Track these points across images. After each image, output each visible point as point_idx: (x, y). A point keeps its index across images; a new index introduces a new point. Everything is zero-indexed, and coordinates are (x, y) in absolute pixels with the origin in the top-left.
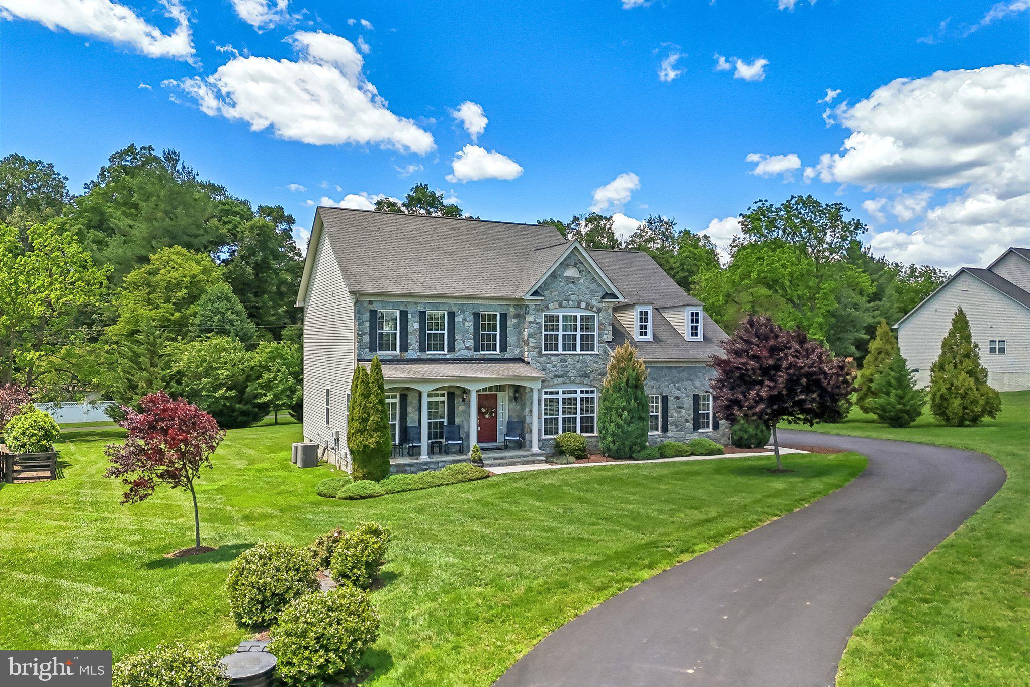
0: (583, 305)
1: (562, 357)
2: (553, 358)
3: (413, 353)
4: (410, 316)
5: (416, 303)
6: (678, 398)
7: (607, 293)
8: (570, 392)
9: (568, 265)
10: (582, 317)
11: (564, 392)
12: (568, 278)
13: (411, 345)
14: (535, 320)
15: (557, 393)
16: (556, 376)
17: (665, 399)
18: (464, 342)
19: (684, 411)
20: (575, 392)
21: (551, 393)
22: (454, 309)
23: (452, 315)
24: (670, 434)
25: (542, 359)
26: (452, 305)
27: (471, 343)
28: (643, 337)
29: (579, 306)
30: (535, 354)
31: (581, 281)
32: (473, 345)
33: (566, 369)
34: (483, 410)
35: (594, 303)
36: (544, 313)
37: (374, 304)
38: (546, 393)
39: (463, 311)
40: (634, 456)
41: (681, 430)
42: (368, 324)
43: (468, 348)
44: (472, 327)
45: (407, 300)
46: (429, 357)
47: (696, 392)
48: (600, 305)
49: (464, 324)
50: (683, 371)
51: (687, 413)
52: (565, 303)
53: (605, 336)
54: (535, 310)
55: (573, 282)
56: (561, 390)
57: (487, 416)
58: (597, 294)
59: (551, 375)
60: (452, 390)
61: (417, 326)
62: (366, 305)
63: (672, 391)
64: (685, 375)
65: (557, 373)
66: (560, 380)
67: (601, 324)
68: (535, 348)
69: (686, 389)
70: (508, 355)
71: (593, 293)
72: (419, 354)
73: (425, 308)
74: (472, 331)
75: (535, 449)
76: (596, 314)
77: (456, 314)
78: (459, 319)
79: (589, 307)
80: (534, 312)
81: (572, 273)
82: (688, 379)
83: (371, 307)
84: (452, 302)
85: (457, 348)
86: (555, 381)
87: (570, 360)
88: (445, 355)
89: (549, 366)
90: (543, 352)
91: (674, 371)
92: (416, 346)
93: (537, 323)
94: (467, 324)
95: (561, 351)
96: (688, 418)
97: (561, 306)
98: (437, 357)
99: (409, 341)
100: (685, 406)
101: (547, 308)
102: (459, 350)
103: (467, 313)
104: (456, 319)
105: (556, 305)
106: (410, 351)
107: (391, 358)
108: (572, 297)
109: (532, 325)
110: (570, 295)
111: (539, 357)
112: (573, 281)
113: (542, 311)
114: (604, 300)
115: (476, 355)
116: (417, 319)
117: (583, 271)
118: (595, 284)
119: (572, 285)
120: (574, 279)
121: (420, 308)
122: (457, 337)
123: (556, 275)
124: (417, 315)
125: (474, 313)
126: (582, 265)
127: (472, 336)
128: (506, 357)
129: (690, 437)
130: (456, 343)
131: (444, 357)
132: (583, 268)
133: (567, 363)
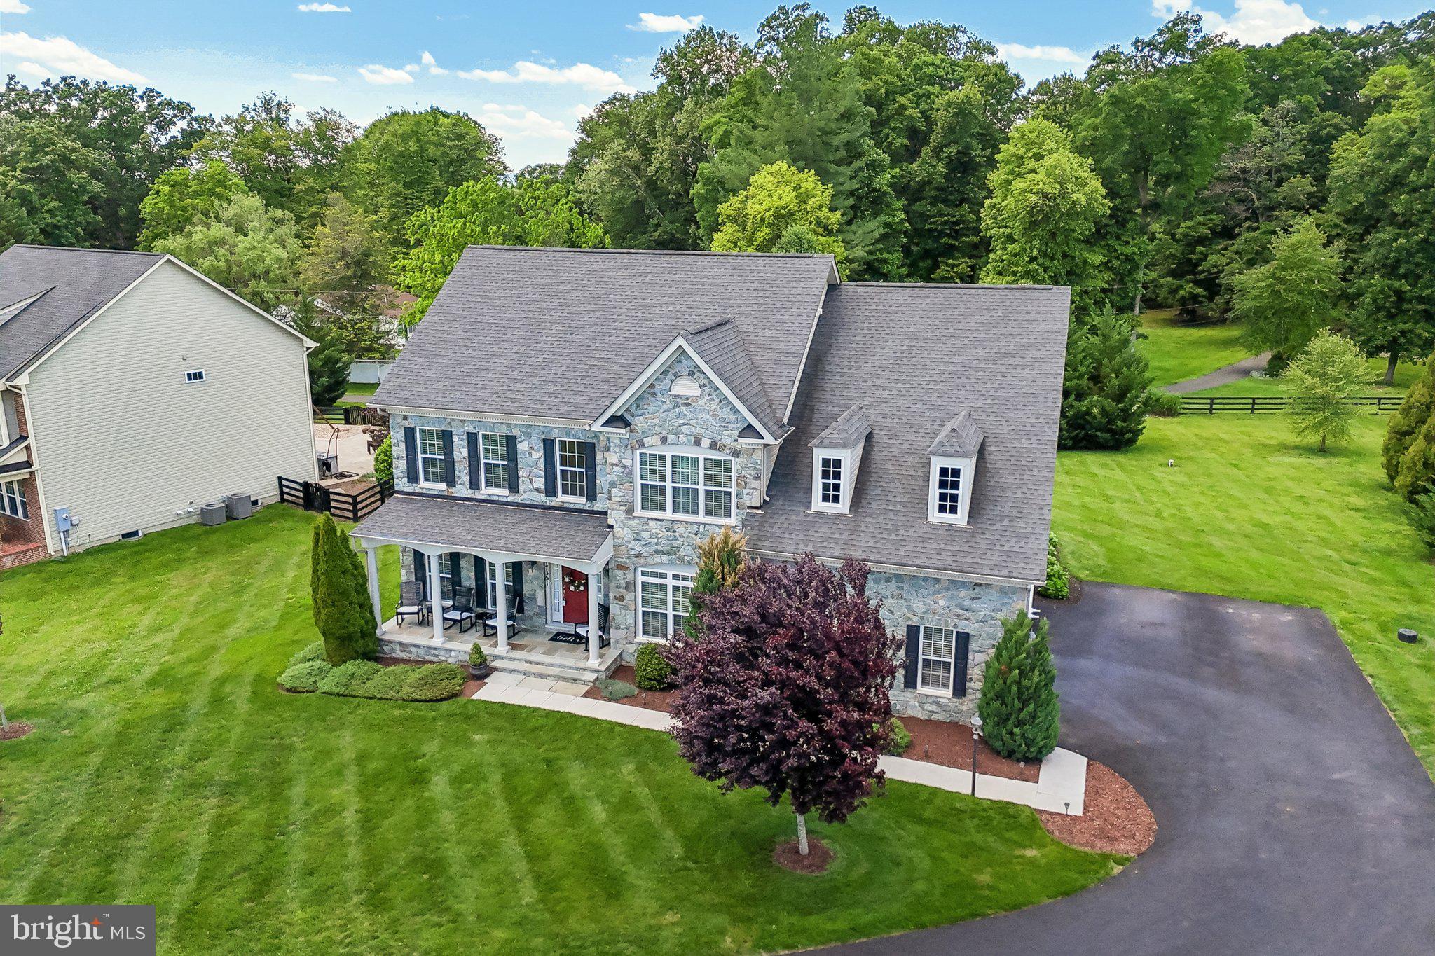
0: (706, 443)
1: (671, 523)
2: (651, 523)
3: (462, 489)
4: (455, 438)
5: (463, 421)
7: (749, 426)
8: (684, 579)
9: (677, 376)
10: (707, 462)
11: (675, 577)
12: (676, 397)
13: (459, 477)
14: (620, 461)
15: (664, 576)
16: (657, 552)
18: (531, 480)
21: (654, 575)
22: (516, 432)
23: (512, 440)
25: (636, 523)
26: (512, 427)
27: (540, 483)
28: (831, 504)
29: (697, 442)
30: (622, 515)
31: (702, 402)
32: (543, 487)
33: (676, 543)
34: (567, 579)
35: (727, 440)
36: (637, 452)
37: (410, 420)
38: (644, 574)
39: (529, 436)
42: (403, 445)
43: (537, 490)
44: (542, 460)
45: (451, 416)
46: (483, 497)
47: (915, 621)
48: (737, 445)
49: (530, 454)
50: (888, 580)
52: (671, 438)
53: (746, 498)
54: (620, 446)
55: (687, 404)
56: (670, 574)
57: (572, 589)
58: (731, 426)
59: (650, 549)
61: (465, 452)
62: (400, 419)
64: (891, 587)
65: (659, 547)
66: (665, 558)
67: (739, 477)
68: (621, 504)
69: (892, 612)
70: (598, 506)
71: (723, 425)
72: (470, 491)
73: (474, 428)
74: (541, 466)
75: (591, 662)
76: (732, 459)
77: (520, 440)
78: (522, 446)
79: (717, 446)
80: (617, 449)
81: (686, 388)
82: (898, 597)
83: (406, 423)
84: (512, 421)
85: (521, 487)
86: (657, 559)
87: (681, 530)
88: (506, 496)
89: (644, 534)
90: (638, 512)
92: (466, 479)
93: (623, 467)
94: (535, 455)
95: (669, 513)
97: (664, 441)
98: (495, 498)
99: (457, 473)
101: (643, 443)
102: (525, 492)
103: (534, 439)
104: (519, 446)
105: (656, 440)
106: (458, 486)
107: (435, 492)
108: (684, 428)
109: (616, 468)
110: (680, 425)
111: (629, 519)
112: (687, 402)
113: (634, 448)
114: (743, 438)
115: (549, 501)
116: (465, 443)
117: (705, 385)
118: (728, 409)
119: (683, 408)
120: (687, 399)
121: (470, 429)
122: (520, 474)
123: (655, 390)
124: (465, 437)
125: (544, 440)
126: (703, 376)
127: (543, 474)
128: (595, 509)
129: (902, 699)
130: (520, 480)
131: (505, 499)
132: (705, 381)
133: (676, 534)
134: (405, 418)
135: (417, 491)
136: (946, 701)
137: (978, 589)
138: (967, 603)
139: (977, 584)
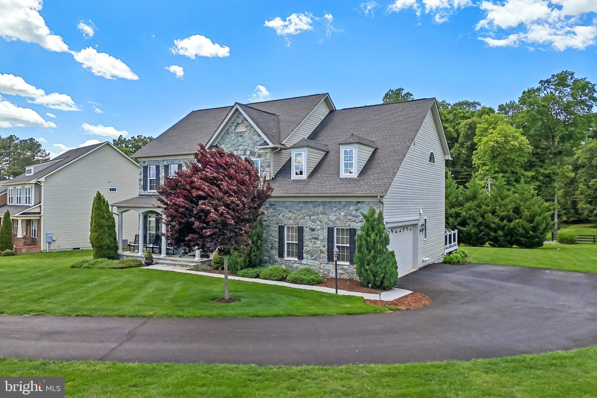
0: (248, 153)
4: (160, 168)
5: (164, 160)
6: (313, 230)
7: (265, 142)
9: (237, 124)
12: (237, 133)
17: (300, 230)
19: (318, 242)
22: (182, 162)
23: (180, 166)
24: (304, 261)
28: (299, 176)
29: (245, 153)
31: (246, 134)
35: (256, 150)
37: (146, 163)
41: (315, 259)
42: (143, 174)
45: (159, 159)
47: (331, 225)
48: (260, 152)
50: (319, 205)
51: (322, 245)
55: (241, 136)
58: (257, 143)
61: (163, 174)
62: (142, 163)
63: (307, 223)
64: (320, 209)
67: (261, 167)
69: (321, 222)
71: (254, 143)
73: (167, 163)
75: (196, 258)
76: (257, 159)
77: (183, 166)
79: (251, 154)
81: (241, 129)
82: (323, 213)
83: (144, 165)
84: (180, 158)
91: (310, 206)
96: (323, 249)
99: (160, 184)
100: (320, 238)
107: (152, 194)
108: (240, 147)
116: (164, 170)
117: (248, 126)
118: (256, 136)
119: (240, 138)
120: (241, 133)
121: (165, 163)
123: (229, 132)
124: (164, 167)
126: (247, 122)
129: (327, 268)
132: (248, 124)
134: (144, 162)
135: (146, 194)
136: (347, 267)
137: (359, 205)
138: (354, 213)
139: (358, 202)
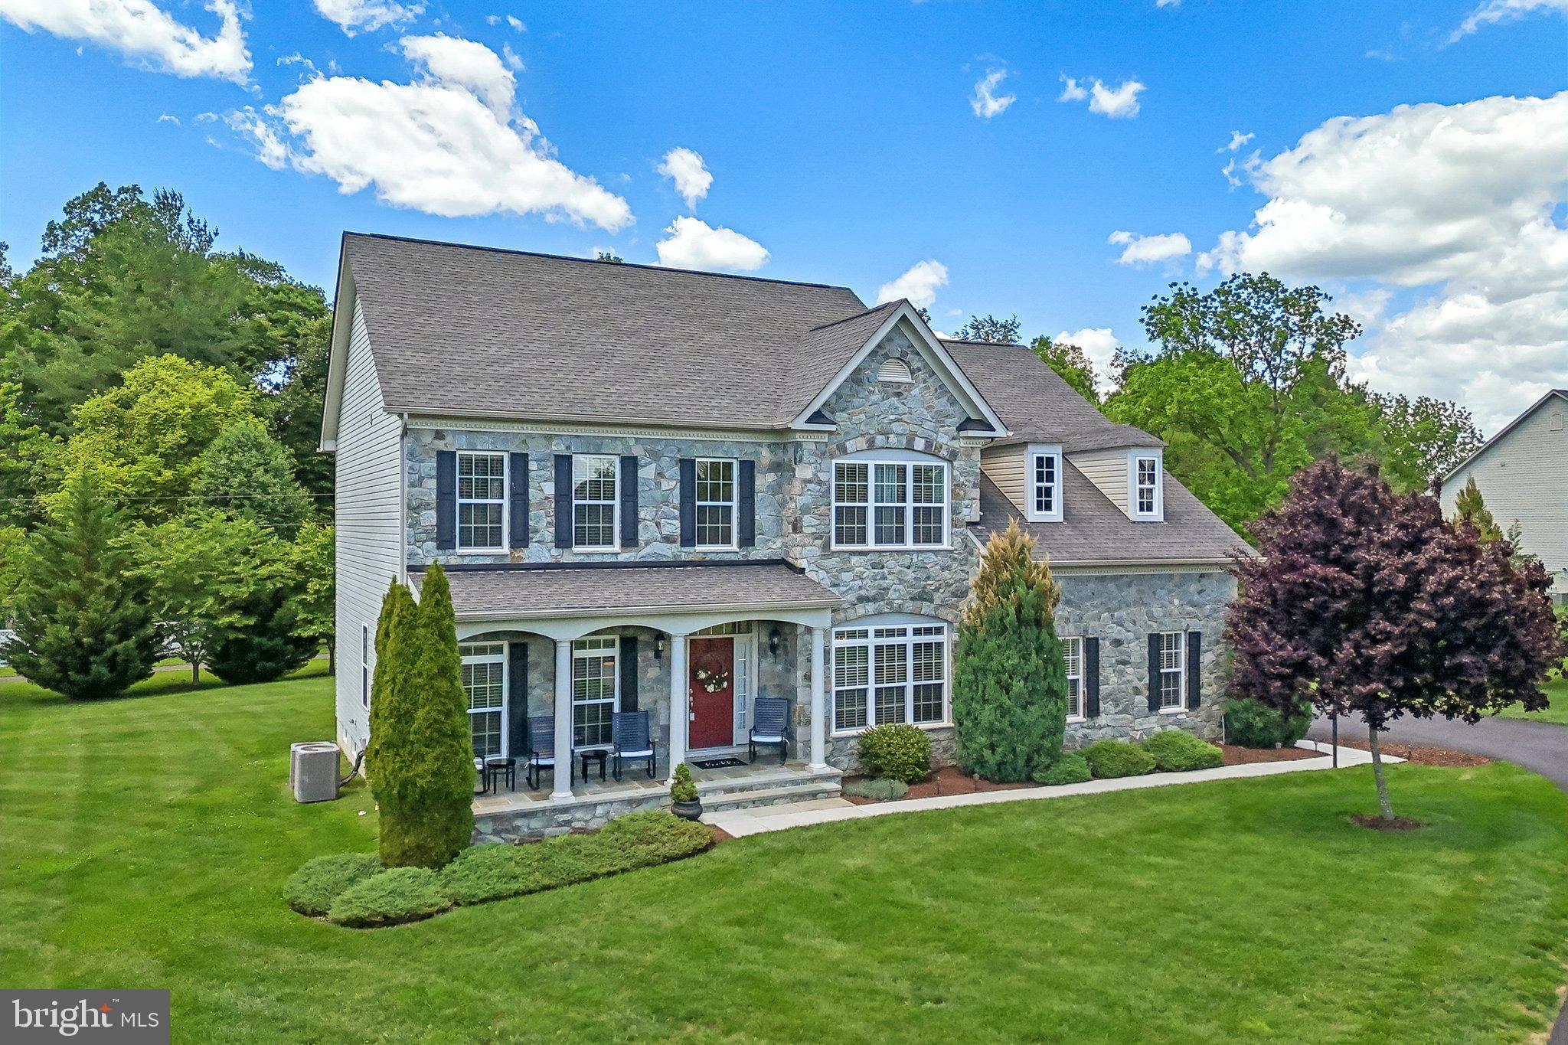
0: (920, 444)
1: (876, 558)
2: (854, 560)
3: (540, 551)
4: (533, 466)
5: (549, 438)
6: (1118, 643)
7: (969, 419)
8: (891, 633)
9: (886, 357)
10: (917, 471)
11: (879, 633)
12: (886, 384)
13: (536, 531)
14: (815, 475)
15: (865, 634)
16: (862, 599)
17: (1092, 647)
18: (658, 524)
19: (1129, 670)
20: (903, 632)
21: (852, 635)
22: (637, 451)
23: (630, 464)
24: (1102, 720)
25: (832, 562)
26: (632, 443)
27: (673, 527)
28: (1044, 512)
29: (910, 447)
30: (818, 552)
31: (915, 392)
32: (678, 531)
33: (884, 584)
34: (702, 675)
35: (943, 440)
36: (834, 462)
37: (449, 439)
38: (840, 635)
39: (656, 456)
40: (1036, 775)
41: (1125, 711)
42: (432, 484)
43: (668, 539)
44: (677, 491)
45: (528, 429)
46: (578, 559)
47: (1155, 628)
48: (956, 444)
49: (658, 484)
50: (1129, 585)
51: (1138, 675)
52: (880, 440)
53: (965, 511)
54: (815, 454)
55: (899, 395)
56: (871, 630)
57: (711, 689)
58: (948, 421)
59: (852, 597)
60: (629, 633)
61: (550, 489)
62: (428, 439)
63: (1106, 629)
64: (1132, 593)
65: (863, 593)
66: (871, 607)
67: (956, 486)
68: (816, 536)
69: (1134, 622)
70: (758, 553)
71: (940, 419)
72: (554, 551)
73: (568, 448)
74: (677, 501)
75: (818, 766)
76: (945, 464)
77: (642, 462)
78: (646, 473)
79: (931, 450)
80: (813, 459)
81: (894, 373)
82: (1140, 602)
83: (441, 445)
84: (630, 434)
85: (642, 537)
86: (861, 610)
87: (891, 563)
88: (617, 554)
89: (846, 576)
90: (834, 547)
91: (1112, 586)
92: (549, 534)
93: (820, 483)
94: (666, 485)
95: (871, 545)
96: (1140, 685)
97: (871, 445)
98: (597, 559)
99: (531, 523)
100: (1132, 660)
101: (842, 450)
102: (647, 544)
103: (665, 462)
104: (641, 473)
105: (862, 443)
106: (533, 546)
107: (488, 561)
108: (895, 427)
109: (809, 486)
110: (892, 421)
111: (824, 557)
112: (898, 391)
113: (832, 456)
114: (963, 434)
115: (686, 554)
116: (551, 473)
117: (919, 369)
119: (894, 400)
120: (899, 387)
121: (558, 448)
122: (642, 514)
123: (861, 377)
124: (551, 463)
125: (682, 461)
126: (917, 358)
127: (677, 513)
128: (751, 558)
129: (1145, 726)
130: (640, 527)
131: (613, 559)
132: (920, 365)
133: (885, 570)
134: (439, 435)
135: (453, 561)
136: (1183, 716)
137: (1204, 581)
138: (1196, 598)
139: (1202, 576)
